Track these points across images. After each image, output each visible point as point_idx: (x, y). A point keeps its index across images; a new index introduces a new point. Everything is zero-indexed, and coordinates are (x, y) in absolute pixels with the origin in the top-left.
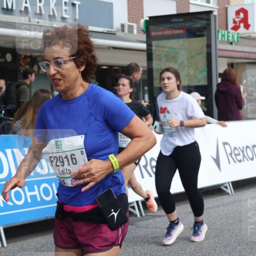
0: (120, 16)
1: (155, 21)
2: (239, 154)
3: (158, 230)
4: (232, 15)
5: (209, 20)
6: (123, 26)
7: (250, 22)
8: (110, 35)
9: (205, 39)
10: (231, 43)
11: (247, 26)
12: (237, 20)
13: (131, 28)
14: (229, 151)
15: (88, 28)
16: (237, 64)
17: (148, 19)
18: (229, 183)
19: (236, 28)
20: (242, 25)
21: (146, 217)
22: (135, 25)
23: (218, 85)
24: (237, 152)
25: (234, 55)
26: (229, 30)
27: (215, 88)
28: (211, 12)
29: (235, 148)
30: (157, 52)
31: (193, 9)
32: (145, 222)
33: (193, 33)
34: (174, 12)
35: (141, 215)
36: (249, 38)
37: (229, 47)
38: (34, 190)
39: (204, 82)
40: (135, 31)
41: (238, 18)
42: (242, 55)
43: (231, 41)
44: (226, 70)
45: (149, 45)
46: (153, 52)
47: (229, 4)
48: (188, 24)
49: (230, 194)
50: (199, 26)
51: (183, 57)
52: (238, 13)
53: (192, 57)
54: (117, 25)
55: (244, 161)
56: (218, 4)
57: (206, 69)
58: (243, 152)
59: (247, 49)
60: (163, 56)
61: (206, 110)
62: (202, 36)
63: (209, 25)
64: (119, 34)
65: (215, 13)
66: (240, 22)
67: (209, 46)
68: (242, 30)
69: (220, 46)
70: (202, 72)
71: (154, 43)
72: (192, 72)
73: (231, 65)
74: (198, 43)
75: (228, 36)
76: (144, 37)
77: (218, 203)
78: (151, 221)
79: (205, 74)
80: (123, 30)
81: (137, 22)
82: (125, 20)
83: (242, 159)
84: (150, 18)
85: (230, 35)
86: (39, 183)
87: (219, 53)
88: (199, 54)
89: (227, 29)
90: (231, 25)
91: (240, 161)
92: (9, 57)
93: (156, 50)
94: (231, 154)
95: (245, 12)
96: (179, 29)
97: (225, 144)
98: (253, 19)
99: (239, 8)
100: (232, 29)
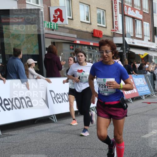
2: (60, 98)
3: (10, 144)
4: (52, 13)
7: (64, 18)
10: (53, 30)
11: (62, 20)
12: (56, 16)
14: (53, 96)
16: (57, 42)
18: (54, 115)
19: (55, 21)
20: (59, 19)
21: (3, 136)
23: (46, 55)
24: (58, 96)
25: (55, 37)
26: (51, 22)
27: (44, 57)
28: (39, 10)
29: (57, 94)
30: (6, 32)
31: (28, 7)
32: (1, 139)
36: (64, 27)
37: (52, 32)
39: (37, 53)
41: (56, 14)
42: (60, 37)
43: (53, 28)
44: (50, 46)
45: (1, 28)
46: (4, 32)
47: (50, 5)
49: (55, 122)
51: (23, 36)
52: (56, 11)
53: (29, 37)
55: (63, 102)
56: (44, 5)
57: (38, 45)
58: (62, 97)
59: (62, 34)
60: (10, 35)
61: (38, 70)
65: (42, 10)
66: (58, 17)
68: (59, 22)
69: (46, 31)
70: (35, 46)
73: (54, 43)
75: (51, 26)
77: (48, 128)
78: (6, 138)
79: (37, 47)
83: (62, 101)
84: (1, 10)
85: (52, 24)
87: (46, 35)
88: (33, 35)
89: (50, 21)
90: (52, 19)
91: (60, 102)
93: (5, 31)
94: (55, 98)
97: (51, 91)
98: (66, 16)
99: (56, 8)
100: (53, 21)
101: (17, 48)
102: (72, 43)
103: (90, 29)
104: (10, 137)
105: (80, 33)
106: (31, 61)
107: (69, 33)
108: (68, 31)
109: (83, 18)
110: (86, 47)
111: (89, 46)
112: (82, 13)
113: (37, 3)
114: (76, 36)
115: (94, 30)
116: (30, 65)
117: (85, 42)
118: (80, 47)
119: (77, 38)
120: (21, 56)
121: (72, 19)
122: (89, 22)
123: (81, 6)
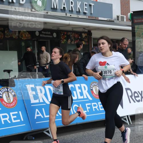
0: (117, 11)
1: (136, 14)
6: (118, 17)
8: (111, 22)
13: (122, 18)
15: (98, 18)
17: (132, 13)
21: (133, 125)
22: (125, 16)
32: (132, 128)
35: (130, 124)
40: (125, 20)
45: (133, 28)
46: (136, 31)
54: (114, 16)
60: (141, 34)
64: (116, 21)
71: (136, 26)
76: (130, 23)
80: (118, 19)
81: (127, 15)
82: (119, 14)
84: (134, 12)
92: (55, 35)
93: (137, 31)
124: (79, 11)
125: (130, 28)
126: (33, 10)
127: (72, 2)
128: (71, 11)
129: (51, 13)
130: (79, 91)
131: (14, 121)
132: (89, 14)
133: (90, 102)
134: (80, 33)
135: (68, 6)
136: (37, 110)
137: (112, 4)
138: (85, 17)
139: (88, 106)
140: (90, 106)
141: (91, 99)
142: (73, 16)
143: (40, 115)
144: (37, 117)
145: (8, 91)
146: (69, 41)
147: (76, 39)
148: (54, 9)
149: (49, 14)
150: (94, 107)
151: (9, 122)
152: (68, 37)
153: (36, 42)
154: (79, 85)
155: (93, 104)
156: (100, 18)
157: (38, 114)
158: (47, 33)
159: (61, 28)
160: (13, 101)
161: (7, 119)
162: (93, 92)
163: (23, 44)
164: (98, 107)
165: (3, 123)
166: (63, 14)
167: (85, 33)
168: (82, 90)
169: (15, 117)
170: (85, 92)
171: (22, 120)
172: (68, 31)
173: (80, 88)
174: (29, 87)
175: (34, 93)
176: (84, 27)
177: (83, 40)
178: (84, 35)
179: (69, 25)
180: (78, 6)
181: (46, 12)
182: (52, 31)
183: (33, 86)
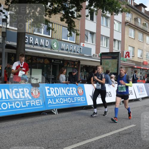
0: (93, 52)
1: (103, 54)
4: (125, 53)
5: (119, 54)
6: (94, 55)
7: (130, 56)
8: (90, 57)
9: (117, 60)
10: (124, 61)
11: (129, 57)
12: (126, 55)
13: (96, 55)
19: (126, 57)
20: (128, 56)
22: (97, 55)
25: (125, 64)
28: (119, 52)
31: (114, 51)
33: (114, 58)
34: (109, 52)
36: (130, 60)
37: (124, 62)
38: (66, 99)
39: (116, 72)
40: (97, 56)
42: (127, 65)
45: (101, 61)
47: (124, 50)
48: (112, 55)
49: (121, 104)
50: (115, 56)
51: (110, 64)
52: (126, 53)
53: (113, 65)
54: (92, 54)
56: (121, 50)
59: (129, 63)
60: (105, 64)
61: (116, 80)
62: (116, 59)
63: (118, 56)
64: (93, 57)
65: (120, 53)
67: (118, 62)
68: (127, 58)
69: (121, 62)
71: (103, 60)
72: (113, 69)
74: (115, 61)
76: (100, 58)
79: (116, 69)
80: (94, 56)
81: (98, 54)
82: (95, 53)
84: (102, 53)
85: (124, 59)
86: (68, 98)
87: (121, 64)
88: (115, 64)
89: (123, 57)
90: (124, 56)
92: (62, 62)
93: (103, 62)
95: (129, 53)
96: (110, 56)
98: (131, 55)
99: (127, 51)
100: (125, 57)
101: (108, 70)
102: (133, 68)
103: (142, 61)
104: (100, 110)
105: (137, 63)
106: (113, 76)
107: (132, 63)
108: (131, 62)
109: (139, 56)
110: (139, 69)
111: (141, 69)
112: (139, 53)
113: (118, 49)
114: (135, 64)
115: (144, 62)
116: (112, 78)
117: (139, 67)
118: (136, 69)
119: (136, 65)
120: (109, 74)
121: (134, 56)
122: (142, 58)
123: (139, 51)
124: (75, 51)
125: (100, 61)
126: (52, 49)
127: (71, 46)
128: (71, 51)
129: (60, 51)
130: (71, 91)
131: (37, 105)
132: (79, 53)
133: (77, 97)
134: (74, 62)
135: (70, 48)
136: (49, 100)
137: (91, 49)
138: (77, 54)
139: (76, 99)
140: (77, 99)
141: (77, 95)
142: (72, 53)
143: (51, 102)
144: (49, 103)
145: (36, 90)
146: (69, 65)
147: (72, 65)
148: (62, 49)
149: (59, 51)
150: (78, 100)
151: (35, 105)
152: (68, 63)
153: (52, 65)
154: (72, 88)
155: (78, 98)
156: (85, 55)
157: (50, 101)
158: (58, 61)
159: (65, 59)
160: (38, 95)
161: (34, 104)
162: (78, 92)
163: (45, 66)
164: (81, 100)
165: (32, 105)
166: (67, 52)
167: (77, 62)
168: (73, 91)
169: (38, 103)
170: (75, 92)
171: (42, 104)
172: (68, 61)
173: (72, 89)
174: (46, 88)
175: (49, 91)
176: (77, 59)
177: (75, 65)
178: (76, 63)
179: (69, 58)
180: (75, 49)
181: (58, 50)
182: (60, 60)
183: (48, 87)
